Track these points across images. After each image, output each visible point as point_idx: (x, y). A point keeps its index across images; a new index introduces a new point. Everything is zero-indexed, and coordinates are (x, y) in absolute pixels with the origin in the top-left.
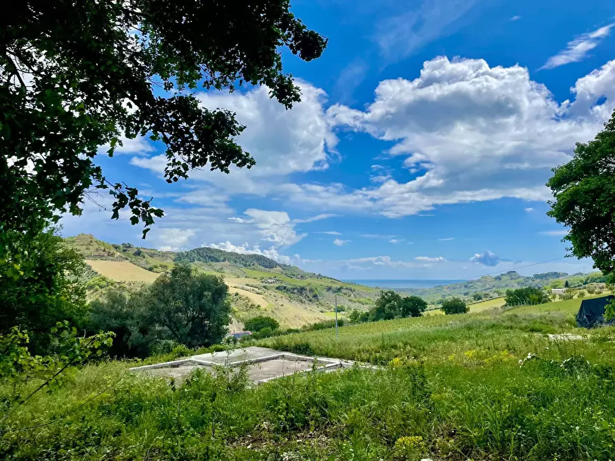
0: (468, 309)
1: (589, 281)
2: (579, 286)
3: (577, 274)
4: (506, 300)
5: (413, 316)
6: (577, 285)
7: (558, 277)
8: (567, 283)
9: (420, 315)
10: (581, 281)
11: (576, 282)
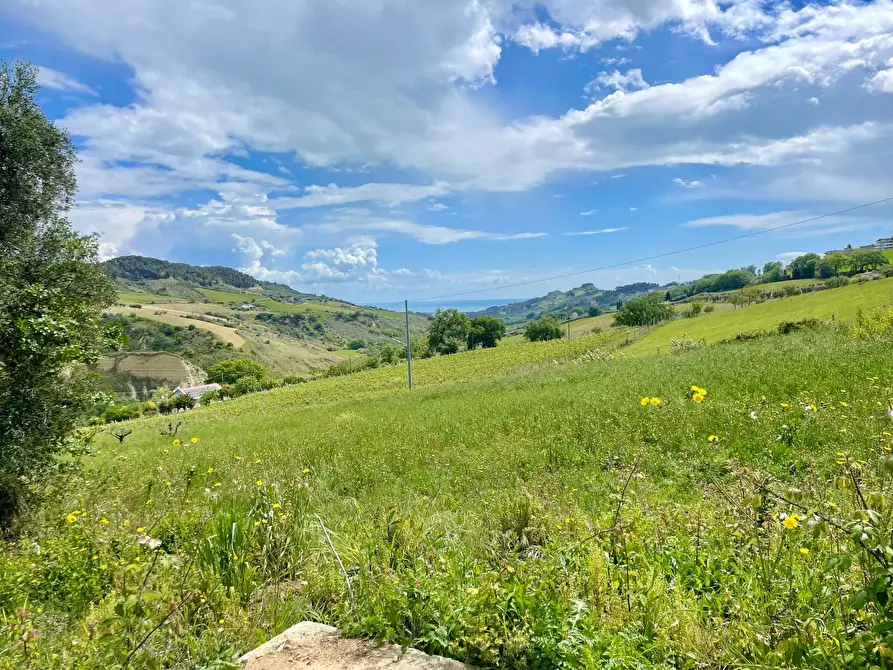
0: (563, 333)
1: (695, 291)
2: (682, 298)
3: (670, 284)
4: (615, 316)
5: (484, 346)
6: (680, 297)
8: (667, 295)
9: (495, 345)
10: (684, 292)
11: (677, 293)
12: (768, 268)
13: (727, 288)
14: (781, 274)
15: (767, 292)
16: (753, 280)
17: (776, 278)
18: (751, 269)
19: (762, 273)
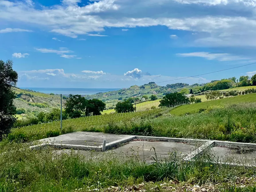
0: (135, 109)
1: (205, 89)
2: (198, 93)
3: (194, 85)
4: (160, 101)
5: (94, 115)
6: (197, 92)
7: (182, 87)
8: (191, 90)
9: (100, 114)
10: (200, 89)
11: (196, 90)
12: (241, 79)
13: (221, 88)
14: (247, 83)
15: (239, 92)
16: (234, 85)
17: (244, 85)
18: (234, 79)
19: (239, 81)
